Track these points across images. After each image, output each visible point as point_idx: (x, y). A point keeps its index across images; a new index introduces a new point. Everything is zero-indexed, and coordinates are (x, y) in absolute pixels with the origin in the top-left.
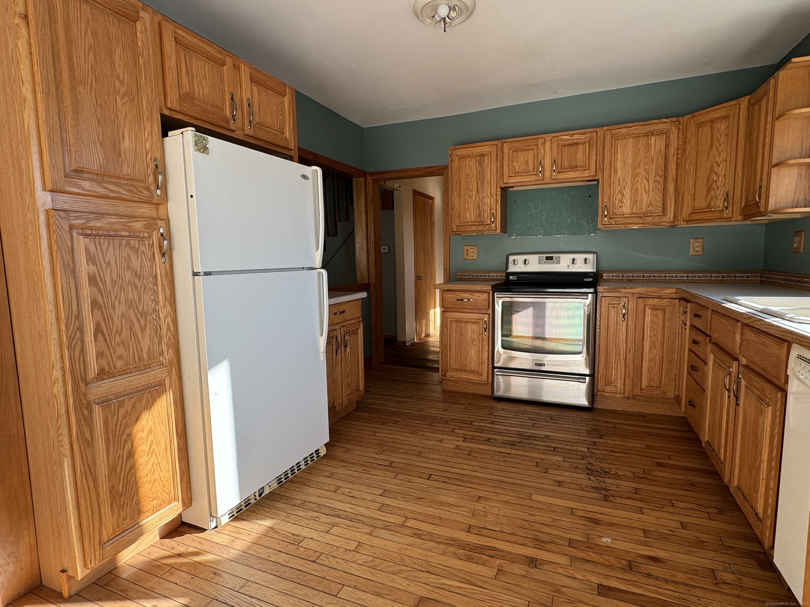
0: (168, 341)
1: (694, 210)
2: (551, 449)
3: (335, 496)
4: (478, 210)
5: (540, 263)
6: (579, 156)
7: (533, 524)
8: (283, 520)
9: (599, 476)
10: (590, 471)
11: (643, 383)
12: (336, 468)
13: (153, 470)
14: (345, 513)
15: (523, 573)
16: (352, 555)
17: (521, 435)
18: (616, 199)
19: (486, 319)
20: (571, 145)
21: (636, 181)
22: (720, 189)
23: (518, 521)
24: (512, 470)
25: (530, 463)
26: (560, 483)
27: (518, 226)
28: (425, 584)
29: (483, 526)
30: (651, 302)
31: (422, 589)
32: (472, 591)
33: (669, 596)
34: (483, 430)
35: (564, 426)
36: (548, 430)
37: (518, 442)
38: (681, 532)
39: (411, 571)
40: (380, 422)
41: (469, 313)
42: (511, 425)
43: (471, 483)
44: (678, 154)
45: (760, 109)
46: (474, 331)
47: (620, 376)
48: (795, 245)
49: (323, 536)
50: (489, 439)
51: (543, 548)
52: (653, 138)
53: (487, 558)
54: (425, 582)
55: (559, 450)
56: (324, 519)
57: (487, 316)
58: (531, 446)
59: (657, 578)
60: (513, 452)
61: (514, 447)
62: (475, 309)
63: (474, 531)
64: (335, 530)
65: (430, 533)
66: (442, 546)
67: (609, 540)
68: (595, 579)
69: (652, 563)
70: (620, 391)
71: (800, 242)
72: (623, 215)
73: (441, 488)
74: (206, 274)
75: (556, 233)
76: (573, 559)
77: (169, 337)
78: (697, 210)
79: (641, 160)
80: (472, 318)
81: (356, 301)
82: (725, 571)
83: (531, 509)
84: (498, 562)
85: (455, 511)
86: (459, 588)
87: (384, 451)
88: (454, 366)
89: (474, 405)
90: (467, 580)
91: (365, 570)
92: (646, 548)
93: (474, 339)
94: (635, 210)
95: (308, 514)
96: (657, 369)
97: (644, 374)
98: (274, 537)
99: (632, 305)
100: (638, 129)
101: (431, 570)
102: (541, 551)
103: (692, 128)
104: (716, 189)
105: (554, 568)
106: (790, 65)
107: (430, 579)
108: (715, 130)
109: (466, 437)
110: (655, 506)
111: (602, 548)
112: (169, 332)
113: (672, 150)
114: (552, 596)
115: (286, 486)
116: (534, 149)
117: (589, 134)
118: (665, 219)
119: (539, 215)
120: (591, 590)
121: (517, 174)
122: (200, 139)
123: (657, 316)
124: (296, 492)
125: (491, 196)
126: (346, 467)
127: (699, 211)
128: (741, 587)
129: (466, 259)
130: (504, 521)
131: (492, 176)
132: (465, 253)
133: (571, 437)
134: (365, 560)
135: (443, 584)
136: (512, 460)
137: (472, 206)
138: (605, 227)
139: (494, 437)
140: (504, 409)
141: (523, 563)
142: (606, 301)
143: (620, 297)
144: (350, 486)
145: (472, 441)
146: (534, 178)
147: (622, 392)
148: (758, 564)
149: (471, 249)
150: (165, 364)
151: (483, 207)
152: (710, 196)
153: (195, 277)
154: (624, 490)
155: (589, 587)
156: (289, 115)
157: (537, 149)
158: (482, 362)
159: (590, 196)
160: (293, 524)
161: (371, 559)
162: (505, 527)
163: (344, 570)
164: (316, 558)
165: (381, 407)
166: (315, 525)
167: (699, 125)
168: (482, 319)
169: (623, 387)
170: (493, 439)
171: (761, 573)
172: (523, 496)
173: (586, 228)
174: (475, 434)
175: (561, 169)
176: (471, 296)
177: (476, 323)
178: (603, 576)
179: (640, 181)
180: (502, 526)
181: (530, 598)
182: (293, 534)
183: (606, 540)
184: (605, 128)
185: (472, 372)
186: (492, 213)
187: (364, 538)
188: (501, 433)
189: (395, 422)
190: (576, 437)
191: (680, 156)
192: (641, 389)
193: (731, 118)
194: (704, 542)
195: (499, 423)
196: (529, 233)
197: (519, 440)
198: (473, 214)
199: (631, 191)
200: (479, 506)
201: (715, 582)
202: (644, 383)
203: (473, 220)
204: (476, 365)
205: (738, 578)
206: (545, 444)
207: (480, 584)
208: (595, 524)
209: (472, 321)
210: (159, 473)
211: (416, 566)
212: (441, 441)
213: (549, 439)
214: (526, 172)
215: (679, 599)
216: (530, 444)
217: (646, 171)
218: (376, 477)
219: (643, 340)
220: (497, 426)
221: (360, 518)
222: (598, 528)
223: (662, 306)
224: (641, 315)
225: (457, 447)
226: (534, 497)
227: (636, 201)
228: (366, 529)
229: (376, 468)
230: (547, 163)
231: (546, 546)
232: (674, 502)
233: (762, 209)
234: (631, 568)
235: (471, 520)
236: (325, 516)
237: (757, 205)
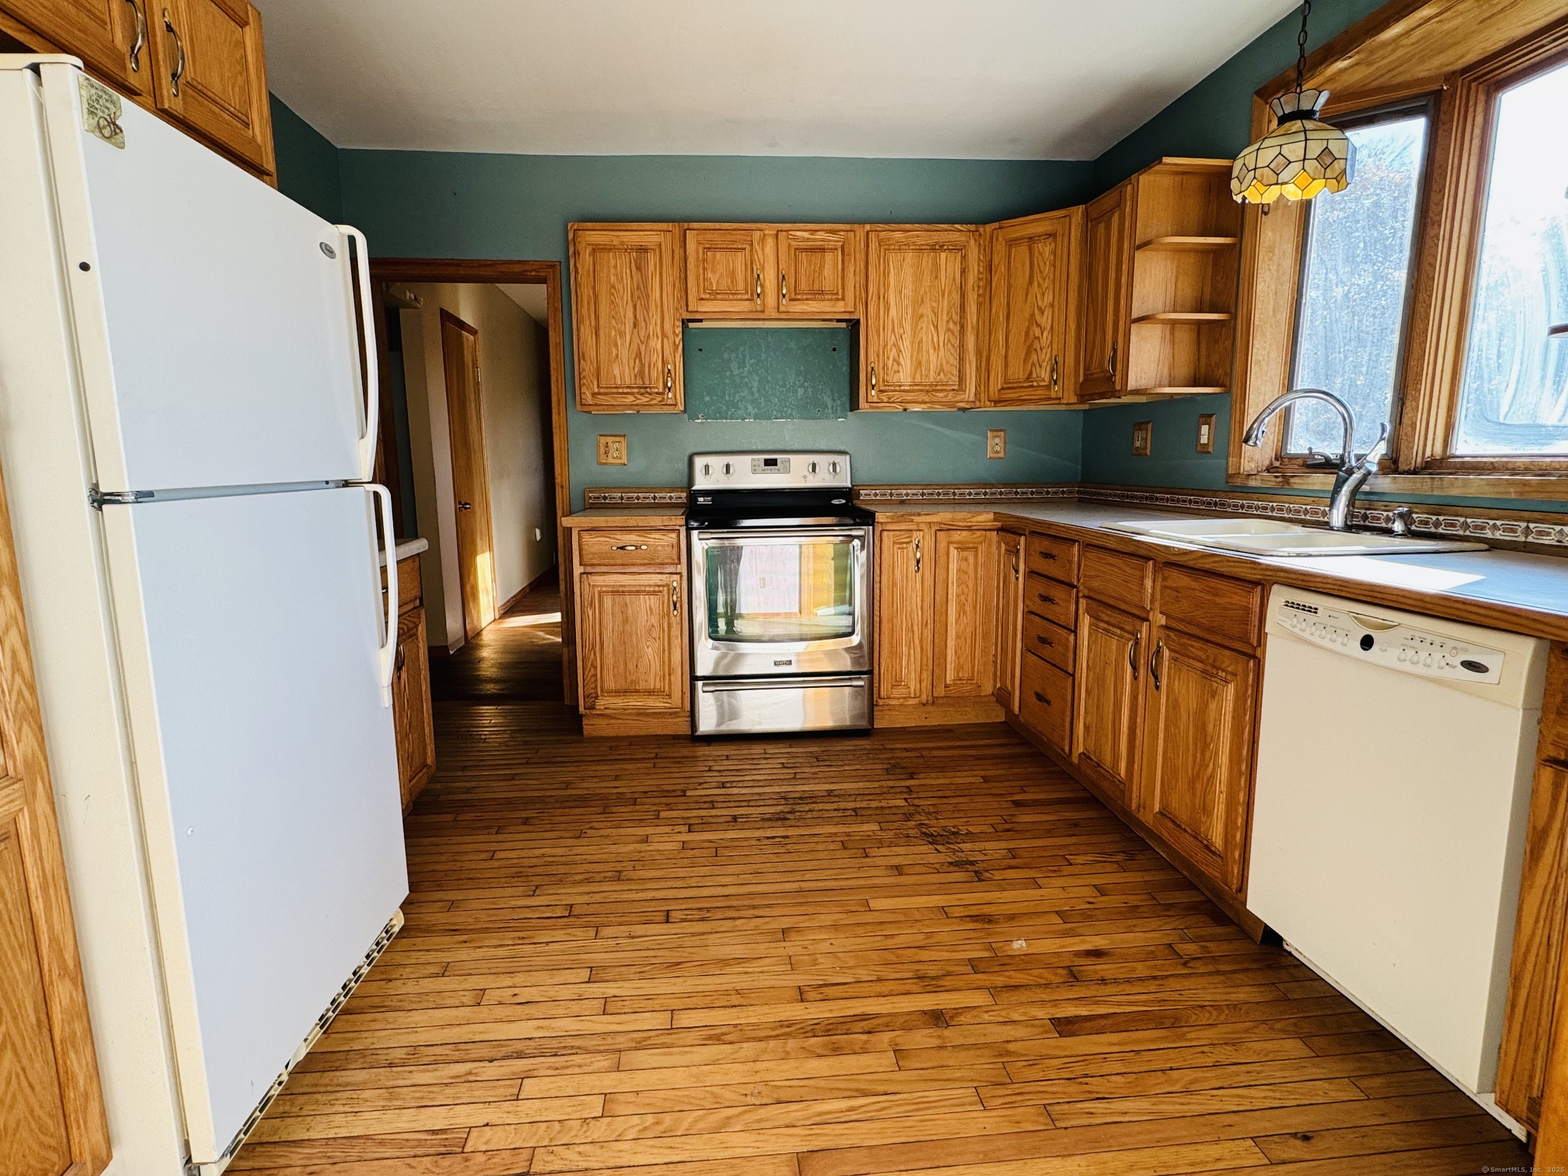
0: (17, 702)
1: (1006, 383)
2: (849, 813)
3: (483, 1013)
4: (637, 361)
5: (754, 471)
6: (828, 272)
7: (899, 952)
8: (384, 1109)
9: (949, 843)
10: (932, 839)
11: (948, 675)
12: (449, 950)
13: (9, 1095)
14: (531, 1043)
15: (935, 1042)
16: (604, 1127)
17: (785, 799)
18: (888, 358)
19: (675, 584)
20: (811, 250)
21: (919, 328)
22: (1044, 351)
23: (874, 955)
24: (810, 865)
25: (832, 847)
26: (898, 870)
27: (707, 399)
28: (787, 1127)
29: (822, 982)
30: (957, 536)
31: (787, 1139)
32: (877, 1107)
33: (1145, 1003)
34: (712, 802)
35: (847, 768)
36: (824, 780)
37: (788, 812)
38: (1102, 902)
39: (746, 1112)
40: (490, 827)
41: (640, 574)
42: (756, 783)
43: (754, 907)
44: (979, 287)
45: (1108, 228)
46: (651, 609)
47: (915, 666)
48: (1138, 444)
49: (512, 1109)
50: (735, 818)
51: (940, 989)
52: (943, 255)
53: (864, 1037)
54: (787, 1122)
55: (864, 812)
56: (491, 1071)
57: (677, 577)
58: (815, 814)
59: (1116, 981)
60: (790, 832)
61: (787, 823)
62: (653, 563)
63: (812, 995)
64: (530, 1087)
65: (735, 1026)
66: (772, 1044)
67: (1024, 944)
68: (1042, 1013)
69: (1094, 960)
70: (915, 694)
71: (1145, 439)
72: (900, 386)
73: (703, 934)
74: (143, 496)
75: (779, 415)
76: (994, 991)
77: (20, 693)
78: (1010, 383)
79: (925, 292)
80: (646, 583)
81: (410, 561)
82: (1183, 940)
83: (882, 927)
84: (886, 1037)
85: (756, 969)
86: (851, 1109)
87: (537, 887)
88: (612, 686)
89: (667, 758)
90: (857, 1090)
91: (653, 1147)
92: (1077, 939)
93: (653, 626)
94: (918, 379)
95: (439, 1073)
96: (968, 651)
97: (949, 659)
98: (387, 1155)
99: (928, 544)
100: (921, 236)
101: (783, 1095)
102: (939, 994)
103: (1000, 248)
104: (1039, 350)
105: (976, 1016)
106: (1158, 168)
107: (792, 1114)
108: (1036, 254)
109: (690, 822)
110: (1051, 871)
111: (1022, 960)
112: (17, 676)
113: (971, 279)
114: (1001, 1066)
115: (338, 1026)
116: (744, 249)
117: (842, 233)
118: (963, 397)
119: (746, 380)
120: (1046, 1032)
121: (714, 295)
122: (101, 97)
123: (966, 559)
124: (378, 1034)
125: (664, 335)
126: (471, 941)
127: (1015, 385)
128: (1213, 957)
129: (605, 464)
130: (852, 963)
131: (665, 295)
132: (602, 450)
133: (868, 785)
134: (641, 1127)
135: (820, 1114)
136: (798, 847)
137: (624, 353)
138: (871, 407)
139: (741, 811)
140: (727, 756)
141: (926, 1026)
142: (888, 537)
143: (911, 530)
144: (507, 981)
145: (706, 827)
146: (745, 306)
147: (918, 694)
148: (1212, 919)
149: (614, 442)
150: (11, 772)
151: (647, 356)
152: (1031, 362)
153: (104, 507)
154: (996, 856)
155: (1041, 1029)
156: (259, 78)
157: (751, 251)
158: (669, 670)
159: (834, 350)
160: (418, 1107)
161: (650, 1119)
162: (860, 971)
163: (610, 1165)
164: (527, 1164)
165: (469, 796)
166: (477, 1093)
167: (1011, 243)
168: (668, 585)
169: (918, 686)
170: (742, 816)
171: (1219, 930)
172: (854, 909)
173: (830, 407)
174: (703, 813)
175: (796, 294)
176: (642, 539)
177: (654, 593)
178: (1050, 1004)
179: (925, 329)
180: (853, 971)
181: (973, 1080)
182: (434, 1132)
183: (1019, 945)
184: (868, 227)
185: (650, 693)
186: (666, 371)
187: (609, 1082)
188: (749, 801)
189: (526, 821)
190: (876, 785)
191: (981, 292)
192: (946, 686)
193: (1059, 239)
194: (1138, 907)
195: (734, 784)
196: (730, 413)
197: (787, 809)
198: (627, 370)
199: (912, 343)
200: (792, 947)
201: (1182, 961)
202: (950, 677)
203: (628, 382)
204: (658, 678)
205: (1203, 947)
206: (835, 806)
207: (881, 1088)
208: (987, 923)
209: (648, 589)
210: (26, 1099)
211: (751, 1100)
212: (646, 840)
213: (835, 796)
214: (732, 294)
215: (1159, 1001)
216: (810, 811)
217: (933, 312)
218: (552, 947)
219: (947, 602)
220: (735, 791)
221: (570, 1042)
222: (998, 928)
223: (973, 543)
224: (942, 561)
225: (684, 845)
226: (874, 904)
227: (920, 363)
228: (602, 1062)
229: (545, 928)
230: (770, 278)
231: (941, 983)
232: (1068, 857)
233: (1118, 387)
234: (1075, 978)
235: (793, 977)
236: (487, 1064)
237: (1110, 379)
